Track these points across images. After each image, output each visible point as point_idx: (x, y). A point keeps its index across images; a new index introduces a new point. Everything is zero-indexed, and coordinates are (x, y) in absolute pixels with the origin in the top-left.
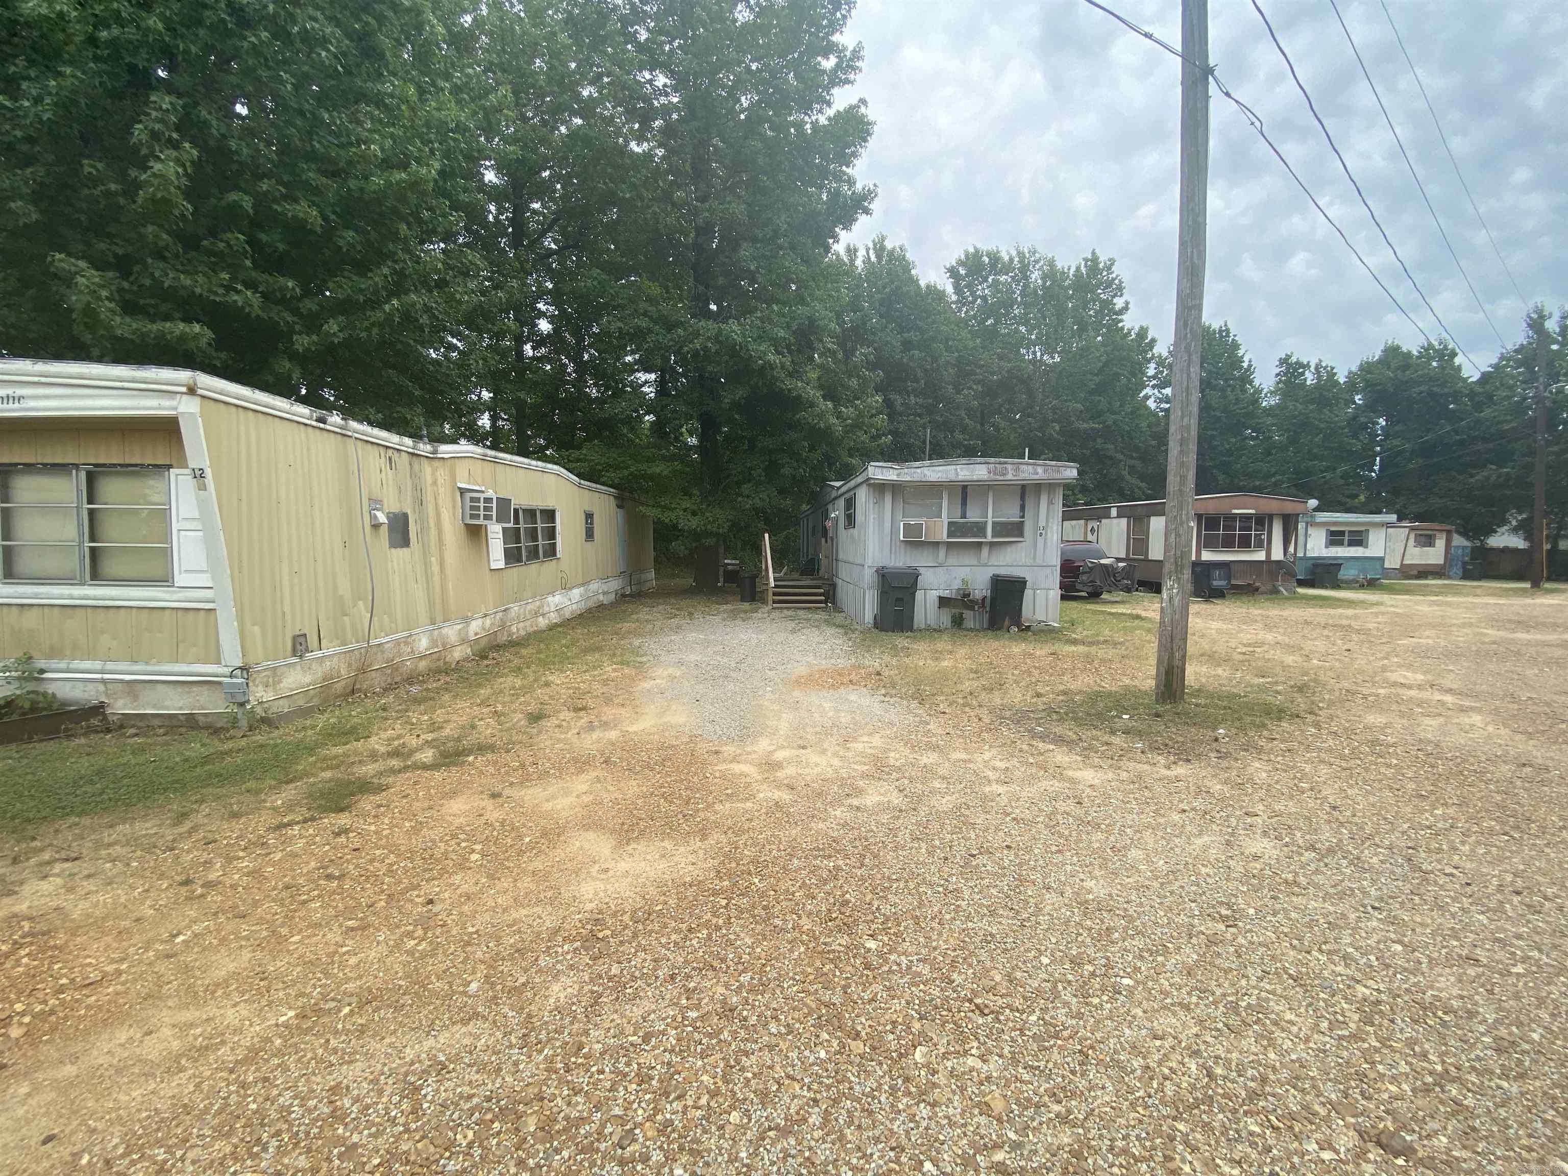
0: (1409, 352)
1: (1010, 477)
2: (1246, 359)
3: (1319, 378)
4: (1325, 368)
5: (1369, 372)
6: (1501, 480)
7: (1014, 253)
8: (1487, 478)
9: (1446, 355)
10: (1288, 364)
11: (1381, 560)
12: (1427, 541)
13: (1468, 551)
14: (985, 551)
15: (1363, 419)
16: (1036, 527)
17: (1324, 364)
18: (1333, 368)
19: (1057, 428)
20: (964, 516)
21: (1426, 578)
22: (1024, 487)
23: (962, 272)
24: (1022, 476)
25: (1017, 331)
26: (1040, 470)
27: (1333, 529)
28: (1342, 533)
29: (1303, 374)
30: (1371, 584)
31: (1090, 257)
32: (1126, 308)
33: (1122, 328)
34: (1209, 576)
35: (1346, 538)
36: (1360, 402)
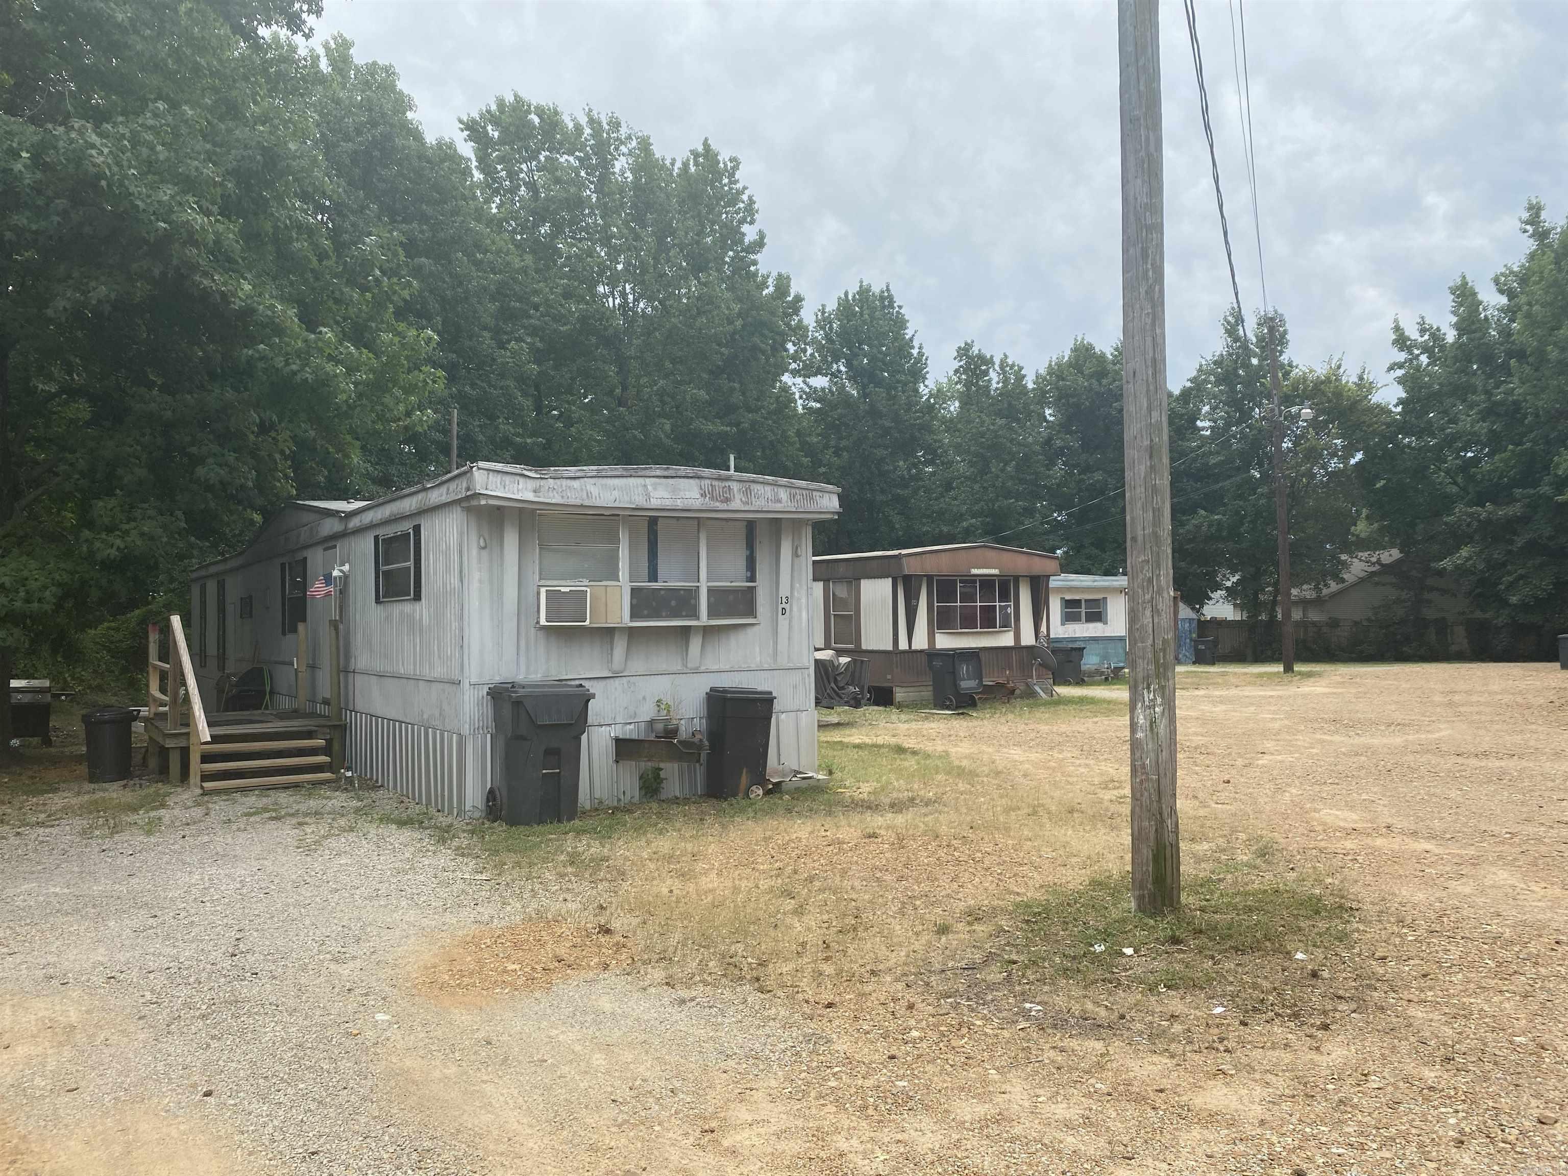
0: (1103, 355)
1: (736, 504)
2: (916, 343)
3: (1006, 381)
4: (1012, 367)
5: (1060, 378)
6: (1213, 530)
7: (583, 120)
8: (1198, 527)
10: (968, 357)
11: (1118, 640)
14: (695, 644)
16: (776, 598)
17: (1010, 361)
18: (1021, 369)
19: (668, 427)
20: (653, 577)
22: (751, 526)
23: (494, 133)
24: (758, 504)
25: (590, 253)
26: (783, 494)
27: (1068, 597)
28: (1077, 603)
29: (986, 373)
31: (700, 149)
32: (759, 244)
33: (755, 274)
34: (954, 673)
35: (1083, 610)
36: (1052, 419)
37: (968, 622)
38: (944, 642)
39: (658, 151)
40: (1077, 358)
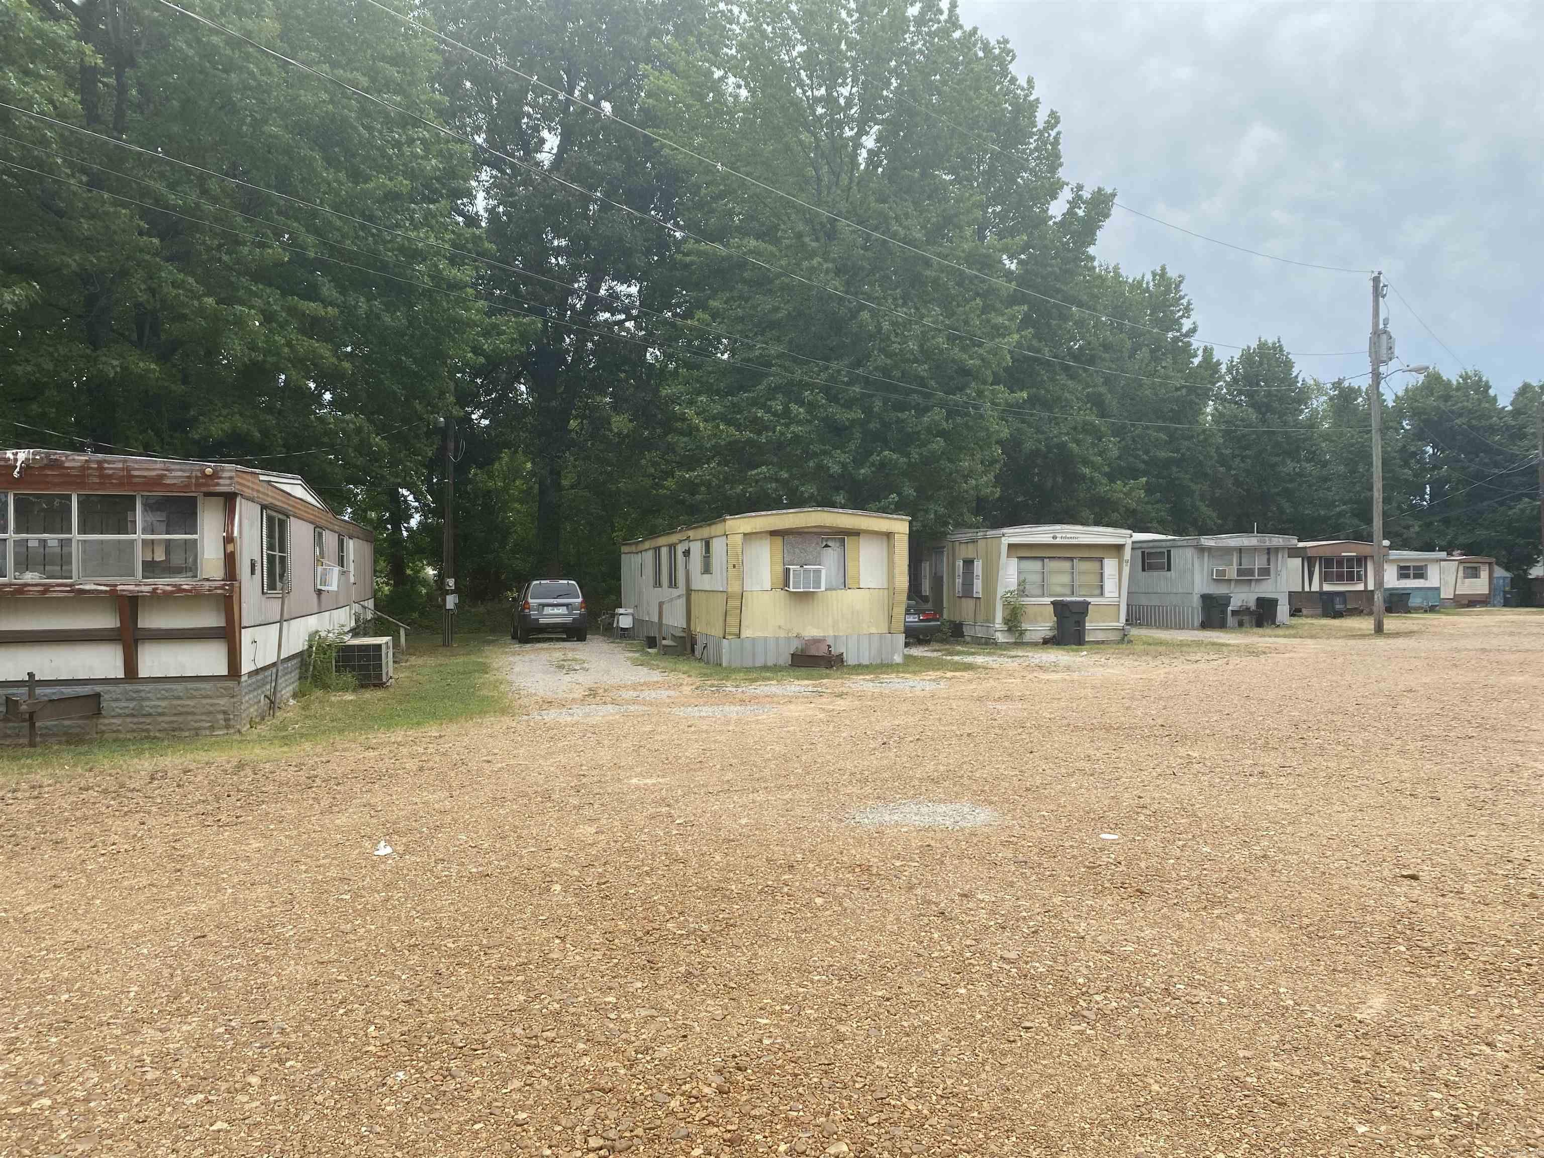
0: (1449, 381)
1: (1264, 544)
5: (1414, 397)
6: (1535, 512)
8: (1523, 511)
9: (1482, 388)
10: (1340, 388)
11: (1438, 589)
12: (1473, 573)
13: (1508, 581)
14: (1253, 583)
15: (1413, 449)
18: (1383, 394)
20: (1243, 565)
21: (1474, 606)
22: (1272, 549)
24: (1272, 543)
26: (1278, 540)
27: (1402, 564)
28: (1408, 568)
29: (1355, 399)
30: (1432, 609)
31: (1159, 273)
32: (1194, 330)
34: (1332, 601)
35: (1411, 572)
36: (1408, 427)
37: (1340, 578)
38: (1327, 588)
39: (1123, 272)
40: (1429, 382)
